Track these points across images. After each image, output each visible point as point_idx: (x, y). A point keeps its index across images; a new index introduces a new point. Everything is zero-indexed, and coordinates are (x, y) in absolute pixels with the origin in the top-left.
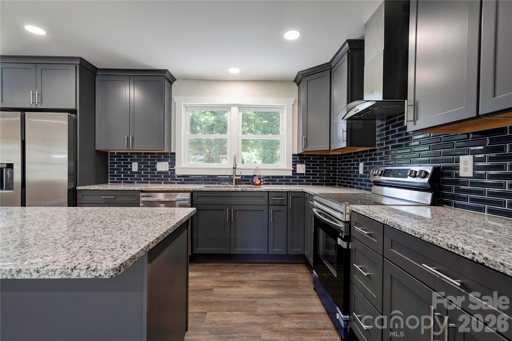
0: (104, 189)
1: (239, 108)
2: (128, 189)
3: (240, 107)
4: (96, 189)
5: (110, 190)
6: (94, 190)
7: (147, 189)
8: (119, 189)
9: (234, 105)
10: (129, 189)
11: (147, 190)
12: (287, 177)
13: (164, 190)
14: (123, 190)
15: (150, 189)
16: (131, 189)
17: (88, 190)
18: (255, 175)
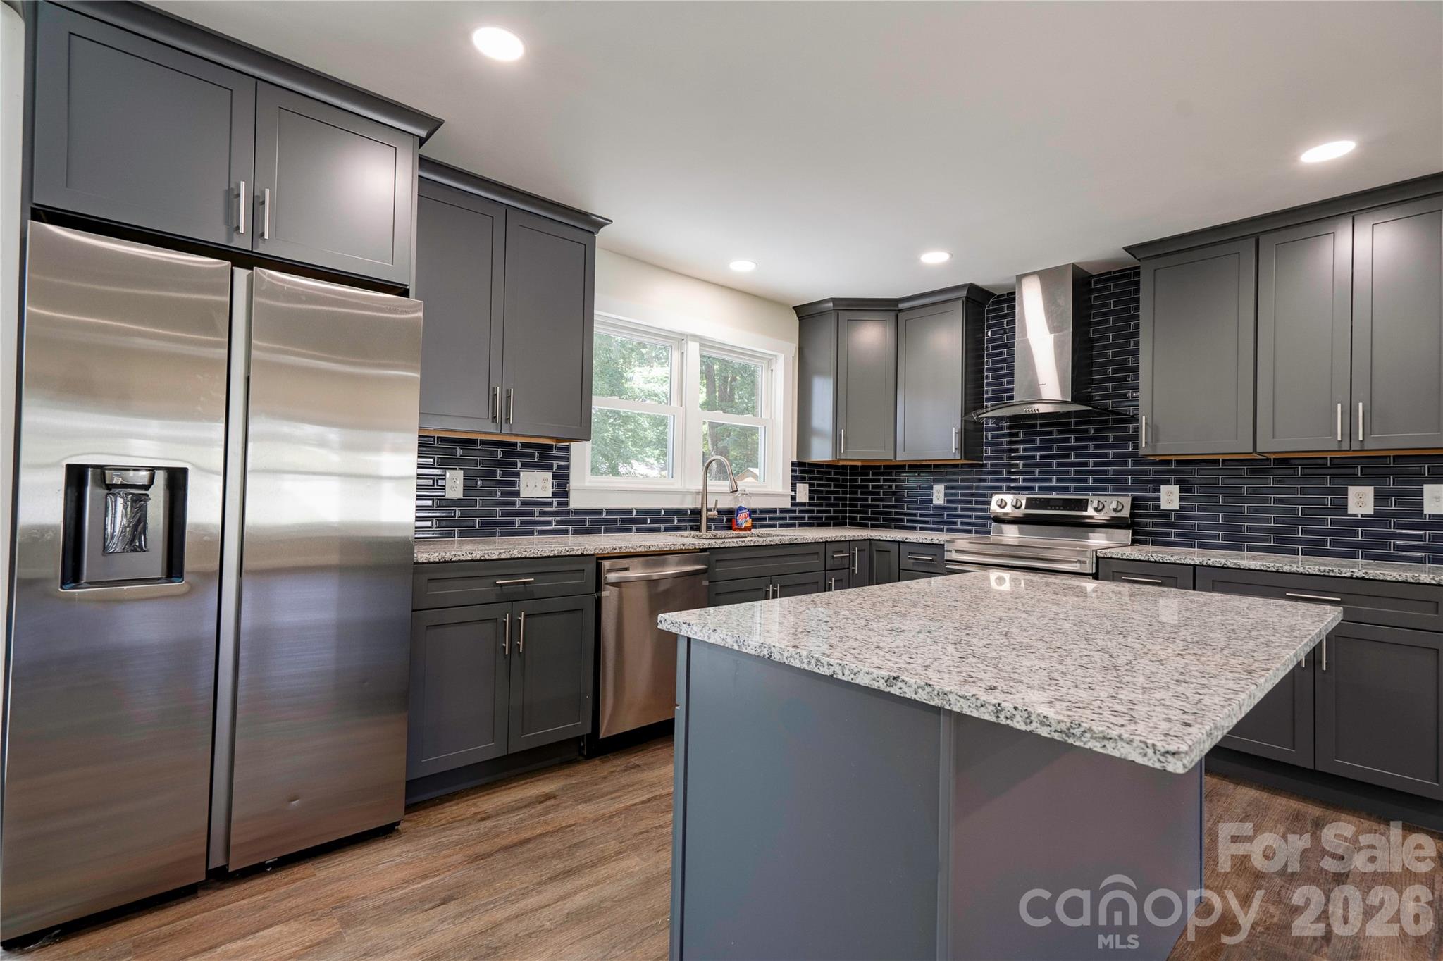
0: (503, 556)
1: (701, 345)
2: (568, 554)
3: (704, 343)
4: (478, 557)
5: (518, 558)
6: (472, 560)
7: (615, 549)
8: (545, 555)
9: (695, 337)
10: (571, 553)
11: (616, 551)
12: (783, 511)
13: (652, 549)
14: (554, 557)
15: (622, 550)
16: (577, 553)
17: (451, 561)
18: (740, 508)
